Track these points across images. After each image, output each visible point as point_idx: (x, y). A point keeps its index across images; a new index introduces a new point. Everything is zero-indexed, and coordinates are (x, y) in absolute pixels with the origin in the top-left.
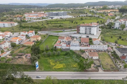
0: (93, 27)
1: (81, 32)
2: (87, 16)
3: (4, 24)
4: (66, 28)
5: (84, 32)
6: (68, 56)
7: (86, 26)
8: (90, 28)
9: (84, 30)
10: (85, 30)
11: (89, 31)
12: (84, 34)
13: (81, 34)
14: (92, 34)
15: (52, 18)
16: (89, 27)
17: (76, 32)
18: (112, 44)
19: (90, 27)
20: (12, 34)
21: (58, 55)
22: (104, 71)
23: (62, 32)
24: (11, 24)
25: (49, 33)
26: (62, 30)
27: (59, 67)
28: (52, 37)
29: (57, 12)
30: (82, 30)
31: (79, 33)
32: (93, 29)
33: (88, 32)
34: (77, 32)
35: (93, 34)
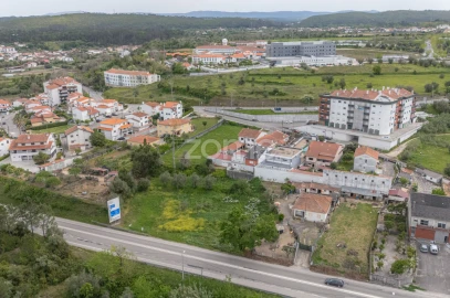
0: (378, 106)
1: (332, 118)
2: (411, 62)
3: (120, 77)
4: (291, 103)
5: (343, 120)
6: (234, 198)
7: (352, 99)
8: (366, 108)
9: (346, 112)
10: (349, 112)
11: (362, 116)
12: (343, 127)
13: (332, 125)
14: (371, 132)
15: (273, 63)
16: (363, 104)
17: (316, 118)
18: (428, 178)
19: (368, 102)
20: (121, 107)
21: (208, 189)
22: (312, 268)
23: (272, 112)
24: (140, 78)
25: (228, 113)
26: (273, 109)
27: (179, 228)
28: (231, 128)
29: (298, 43)
30: (338, 111)
31: (326, 123)
32: (375, 110)
33: (358, 123)
34: (321, 119)
35: (377, 133)
